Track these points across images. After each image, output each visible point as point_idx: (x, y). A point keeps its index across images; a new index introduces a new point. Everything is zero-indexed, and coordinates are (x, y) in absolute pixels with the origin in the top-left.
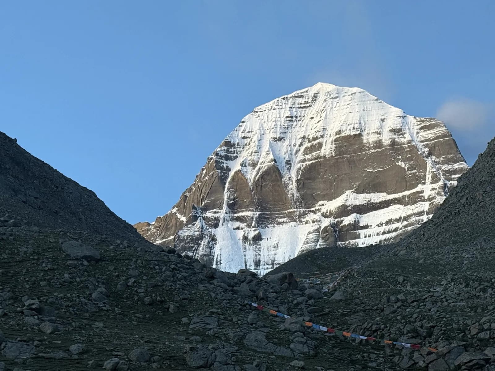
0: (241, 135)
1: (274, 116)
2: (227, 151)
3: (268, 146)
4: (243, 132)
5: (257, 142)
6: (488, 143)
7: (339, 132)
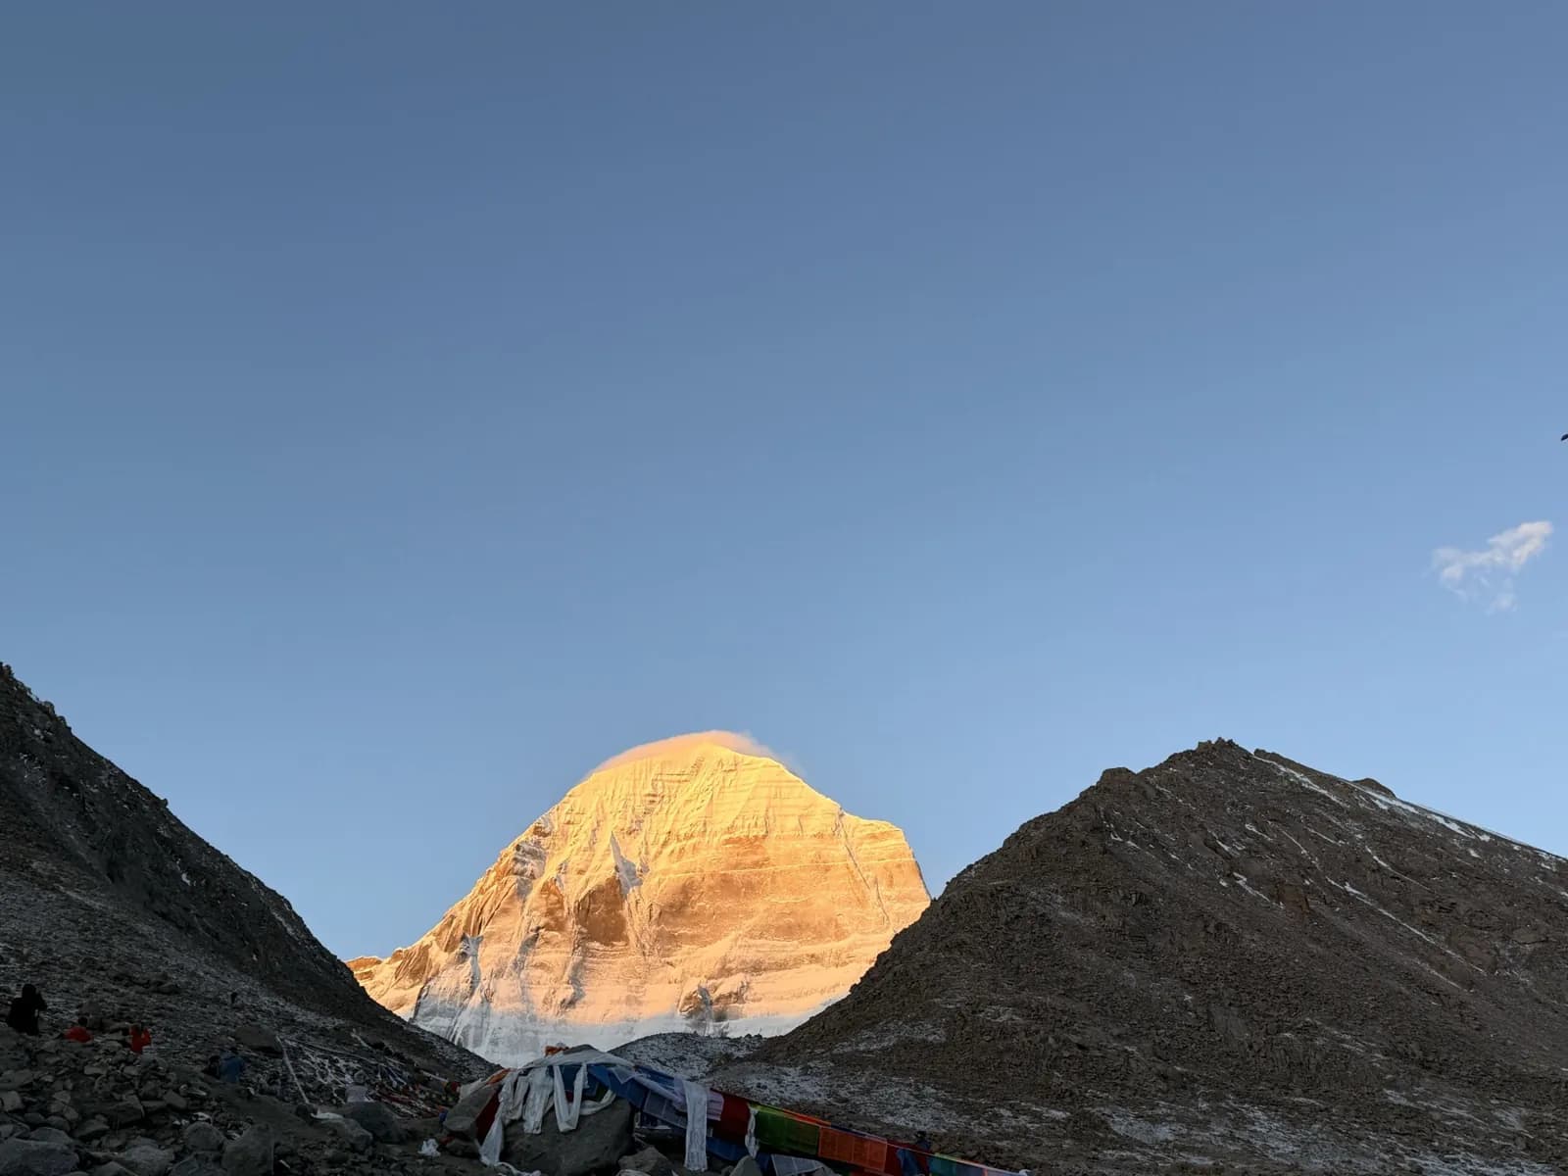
0: (564, 818)
1: (623, 792)
2: (537, 843)
3: (608, 842)
4: (567, 813)
5: (590, 833)
6: (948, 883)
7: (730, 829)
